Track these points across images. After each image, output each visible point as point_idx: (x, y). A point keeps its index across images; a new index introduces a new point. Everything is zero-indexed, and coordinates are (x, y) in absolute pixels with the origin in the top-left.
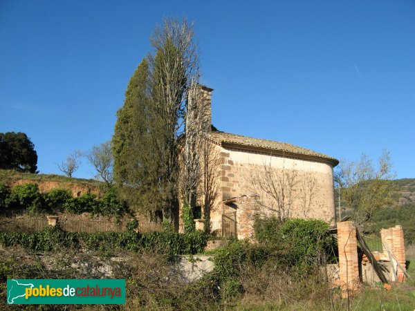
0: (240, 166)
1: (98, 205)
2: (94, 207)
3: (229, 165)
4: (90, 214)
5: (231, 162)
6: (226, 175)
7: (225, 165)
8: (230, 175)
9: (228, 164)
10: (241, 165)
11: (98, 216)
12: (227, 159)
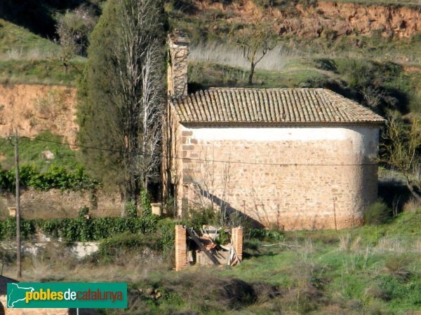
0: (206, 144)
1: (67, 180)
2: (63, 183)
3: (193, 144)
4: (59, 190)
5: (194, 141)
6: (188, 156)
7: (187, 144)
8: (192, 155)
9: (190, 144)
10: (208, 143)
11: (69, 192)
12: (189, 138)
